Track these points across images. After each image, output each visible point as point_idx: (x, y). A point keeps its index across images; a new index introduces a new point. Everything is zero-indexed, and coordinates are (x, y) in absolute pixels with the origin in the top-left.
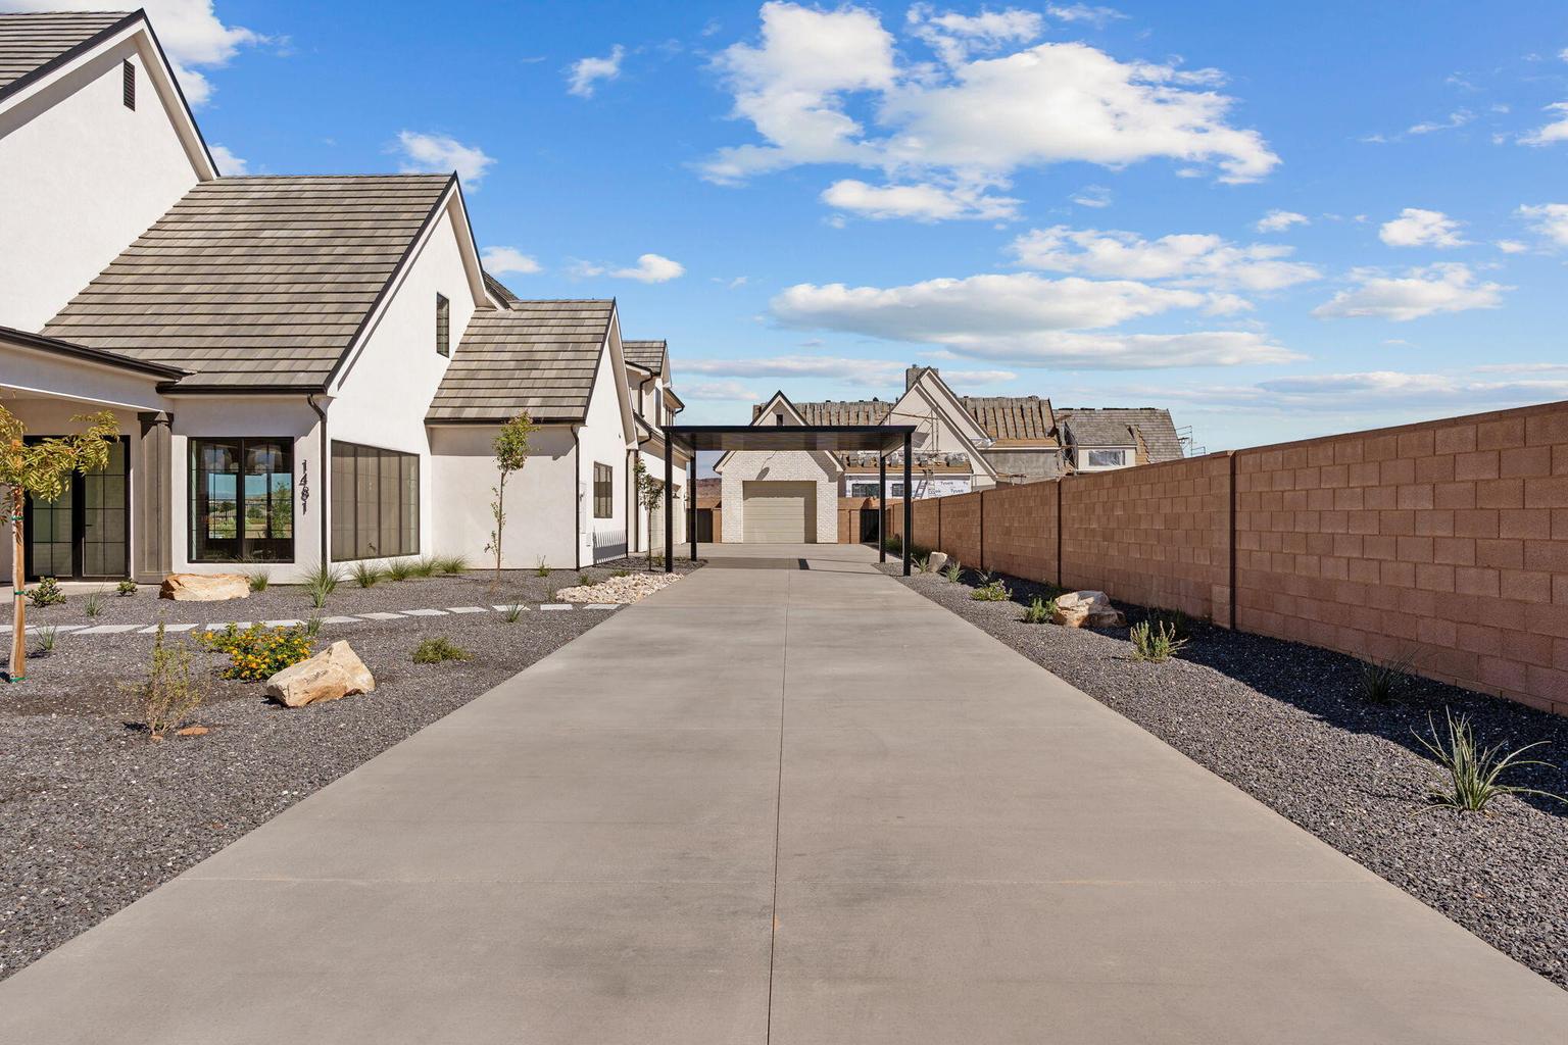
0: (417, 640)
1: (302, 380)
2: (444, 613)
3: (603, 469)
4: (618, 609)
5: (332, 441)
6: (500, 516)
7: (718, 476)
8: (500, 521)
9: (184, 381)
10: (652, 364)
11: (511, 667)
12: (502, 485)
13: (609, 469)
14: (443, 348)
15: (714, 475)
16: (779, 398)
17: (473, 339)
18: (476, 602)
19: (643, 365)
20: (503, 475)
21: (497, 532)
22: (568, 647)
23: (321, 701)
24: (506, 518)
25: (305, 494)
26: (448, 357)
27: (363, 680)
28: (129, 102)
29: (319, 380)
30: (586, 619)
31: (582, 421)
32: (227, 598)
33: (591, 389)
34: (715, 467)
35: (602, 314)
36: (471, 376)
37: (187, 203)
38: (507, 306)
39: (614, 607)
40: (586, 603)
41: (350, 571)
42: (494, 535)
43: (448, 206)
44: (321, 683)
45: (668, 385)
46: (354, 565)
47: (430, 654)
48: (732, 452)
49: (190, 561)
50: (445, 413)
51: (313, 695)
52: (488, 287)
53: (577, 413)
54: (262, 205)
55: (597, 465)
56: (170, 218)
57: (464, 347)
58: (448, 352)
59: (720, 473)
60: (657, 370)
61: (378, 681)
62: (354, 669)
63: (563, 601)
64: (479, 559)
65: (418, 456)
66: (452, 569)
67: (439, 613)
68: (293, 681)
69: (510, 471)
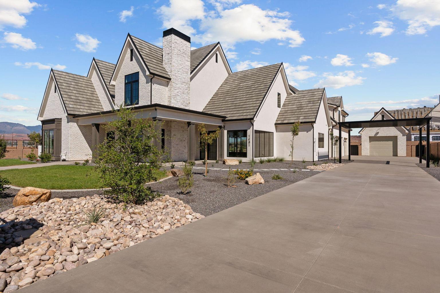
0: (273, 175)
1: (249, 117)
2: (279, 170)
3: (321, 135)
4: (322, 172)
5: (255, 130)
6: (292, 147)
7: (361, 135)
8: (292, 148)
9: (227, 119)
10: (337, 104)
11: (293, 182)
12: (293, 140)
13: (323, 134)
14: (279, 106)
15: (359, 135)
16: (383, 110)
17: (286, 103)
18: (286, 168)
19: (334, 104)
20: (293, 137)
21: (292, 151)
22: (307, 179)
23: (255, 184)
24: (294, 148)
25: (249, 142)
26: (280, 108)
27: (262, 181)
28: (217, 62)
29: (252, 117)
30: (313, 173)
31: (315, 122)
32: (235, 164)
33: (317, 113)
34: (359, 133)
35: (321, 92)
36: (286, 112)
37: (226, 80)
38: (295, 93)
39: (321, 171)
40: (314, 170)
41: (258, 160)
42: (291, 152)
43: (280, 71)
44: (255, 181)
45: (342, 109)
46: (259, 158)
47: (276, 178)
48: (364, 128)
49: (227, 157)
50: (279, 122)
51: (253, 183)
52: (290, 89)
53: (314, 120)
54: (240, 78)
55: (319, 134)
56: (223, 84)
57: (284, 105)
58: (280, 107)
59: (361, 134)
60: (339, 105)
61: (265, 182)
62: (261, 179)
63: (308, 169)
64: (288, 158)
65: (273, 133)
66: (281, 160)
67: (278, 170)
68: (249, 179)
69: (295, 136)
